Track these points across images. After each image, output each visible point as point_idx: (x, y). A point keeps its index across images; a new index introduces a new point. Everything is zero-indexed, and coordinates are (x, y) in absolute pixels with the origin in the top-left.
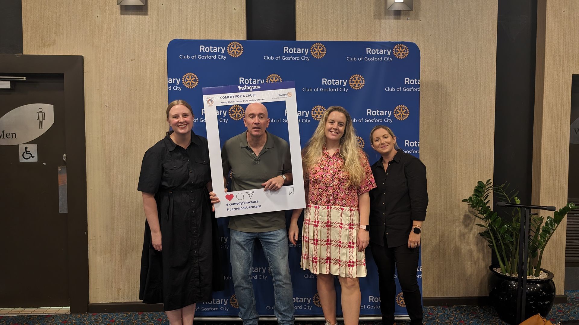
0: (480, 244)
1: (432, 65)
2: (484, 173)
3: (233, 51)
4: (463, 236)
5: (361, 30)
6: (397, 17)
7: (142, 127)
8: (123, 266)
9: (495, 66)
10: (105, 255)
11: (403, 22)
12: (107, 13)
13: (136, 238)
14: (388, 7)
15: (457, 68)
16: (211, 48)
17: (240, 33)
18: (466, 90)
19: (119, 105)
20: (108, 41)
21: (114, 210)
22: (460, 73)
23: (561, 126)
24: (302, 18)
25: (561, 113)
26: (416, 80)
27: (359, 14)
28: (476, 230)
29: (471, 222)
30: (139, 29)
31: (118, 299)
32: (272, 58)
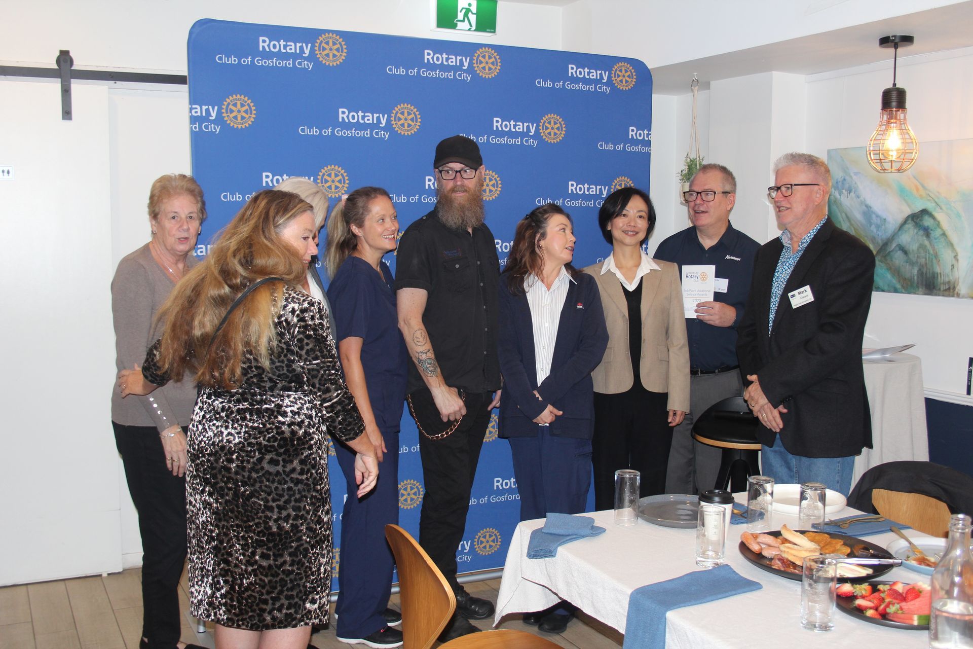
3: (326, 52)
16: (282, 43)
26: (646, 132)
32: (402, 71)
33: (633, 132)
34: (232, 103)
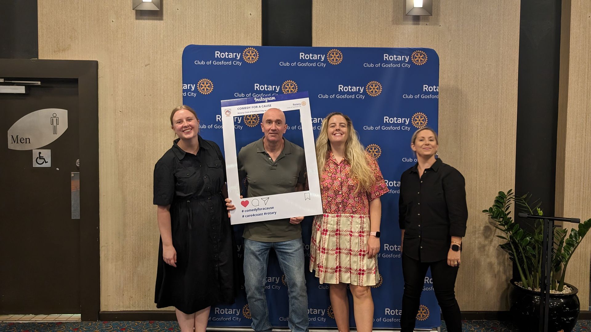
0: (501, 257)
1: (452, 71)
2: (506, 183)
3: (248, 57)
4: (483, 248)
5: (379, 35)
6: (415, 22)
7: (155, 133)
8: (134, 274)
9: (517, 73)
10: (117, 262)
11: (422, 27)
12: (123, 18)
13: (149, 245)
14: (407, 12)
15: (477, 74)
16: (226, 53)
17: (256, 38)
18: (487, 98)
19: (133, 111)
20: (123, 46)
21: (126, 217)
22: (480, 80)
23: (586, 136)
24: (319, 24)
25: (586, 122)
26: (434, 87)
27: (377, 19)
28: (497, 242)
29: (491, 233)
30: (154, 34)
31: (130, 307)
32: (287, 64)
33: (426, 88)
34: (202, 83)
